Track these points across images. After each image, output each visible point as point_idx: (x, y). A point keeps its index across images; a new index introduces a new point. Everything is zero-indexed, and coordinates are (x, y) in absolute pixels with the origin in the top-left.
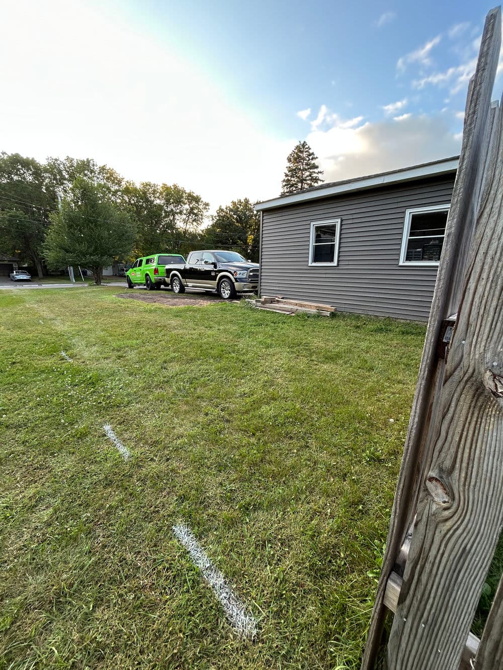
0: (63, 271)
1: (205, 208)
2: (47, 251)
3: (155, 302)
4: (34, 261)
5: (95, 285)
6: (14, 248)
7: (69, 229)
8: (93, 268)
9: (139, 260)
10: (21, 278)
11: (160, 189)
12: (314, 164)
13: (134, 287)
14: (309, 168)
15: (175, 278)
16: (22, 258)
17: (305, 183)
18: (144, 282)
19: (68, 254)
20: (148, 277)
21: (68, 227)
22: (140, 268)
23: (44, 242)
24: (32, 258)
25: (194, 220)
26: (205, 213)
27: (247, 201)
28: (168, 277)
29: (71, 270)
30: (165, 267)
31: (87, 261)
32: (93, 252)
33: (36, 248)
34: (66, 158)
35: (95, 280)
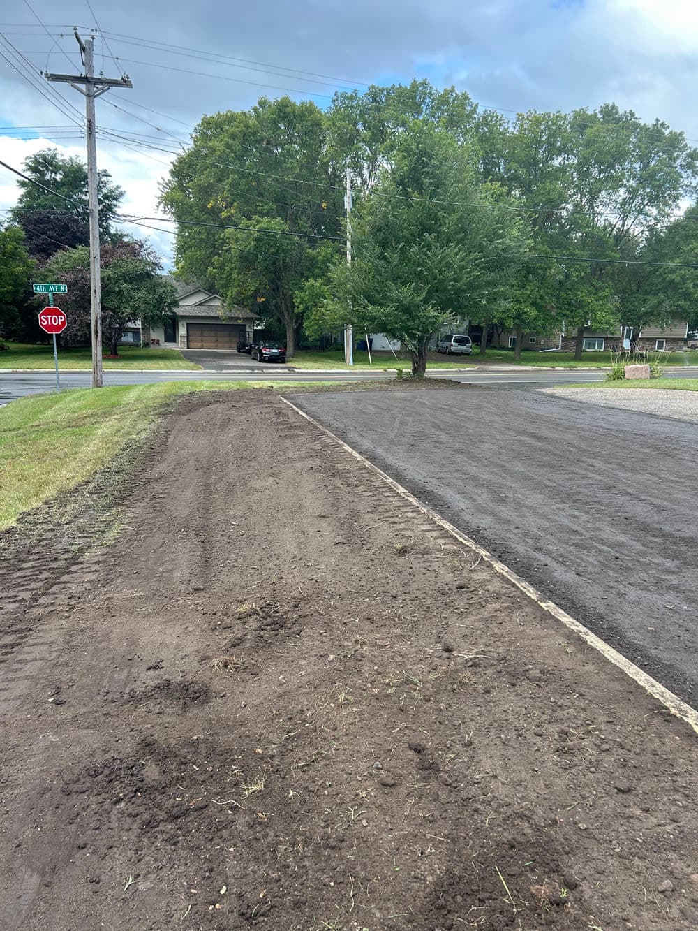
6: (256, 293)
29: (349, 337)
33: (292, 291)
35: (414, 365)
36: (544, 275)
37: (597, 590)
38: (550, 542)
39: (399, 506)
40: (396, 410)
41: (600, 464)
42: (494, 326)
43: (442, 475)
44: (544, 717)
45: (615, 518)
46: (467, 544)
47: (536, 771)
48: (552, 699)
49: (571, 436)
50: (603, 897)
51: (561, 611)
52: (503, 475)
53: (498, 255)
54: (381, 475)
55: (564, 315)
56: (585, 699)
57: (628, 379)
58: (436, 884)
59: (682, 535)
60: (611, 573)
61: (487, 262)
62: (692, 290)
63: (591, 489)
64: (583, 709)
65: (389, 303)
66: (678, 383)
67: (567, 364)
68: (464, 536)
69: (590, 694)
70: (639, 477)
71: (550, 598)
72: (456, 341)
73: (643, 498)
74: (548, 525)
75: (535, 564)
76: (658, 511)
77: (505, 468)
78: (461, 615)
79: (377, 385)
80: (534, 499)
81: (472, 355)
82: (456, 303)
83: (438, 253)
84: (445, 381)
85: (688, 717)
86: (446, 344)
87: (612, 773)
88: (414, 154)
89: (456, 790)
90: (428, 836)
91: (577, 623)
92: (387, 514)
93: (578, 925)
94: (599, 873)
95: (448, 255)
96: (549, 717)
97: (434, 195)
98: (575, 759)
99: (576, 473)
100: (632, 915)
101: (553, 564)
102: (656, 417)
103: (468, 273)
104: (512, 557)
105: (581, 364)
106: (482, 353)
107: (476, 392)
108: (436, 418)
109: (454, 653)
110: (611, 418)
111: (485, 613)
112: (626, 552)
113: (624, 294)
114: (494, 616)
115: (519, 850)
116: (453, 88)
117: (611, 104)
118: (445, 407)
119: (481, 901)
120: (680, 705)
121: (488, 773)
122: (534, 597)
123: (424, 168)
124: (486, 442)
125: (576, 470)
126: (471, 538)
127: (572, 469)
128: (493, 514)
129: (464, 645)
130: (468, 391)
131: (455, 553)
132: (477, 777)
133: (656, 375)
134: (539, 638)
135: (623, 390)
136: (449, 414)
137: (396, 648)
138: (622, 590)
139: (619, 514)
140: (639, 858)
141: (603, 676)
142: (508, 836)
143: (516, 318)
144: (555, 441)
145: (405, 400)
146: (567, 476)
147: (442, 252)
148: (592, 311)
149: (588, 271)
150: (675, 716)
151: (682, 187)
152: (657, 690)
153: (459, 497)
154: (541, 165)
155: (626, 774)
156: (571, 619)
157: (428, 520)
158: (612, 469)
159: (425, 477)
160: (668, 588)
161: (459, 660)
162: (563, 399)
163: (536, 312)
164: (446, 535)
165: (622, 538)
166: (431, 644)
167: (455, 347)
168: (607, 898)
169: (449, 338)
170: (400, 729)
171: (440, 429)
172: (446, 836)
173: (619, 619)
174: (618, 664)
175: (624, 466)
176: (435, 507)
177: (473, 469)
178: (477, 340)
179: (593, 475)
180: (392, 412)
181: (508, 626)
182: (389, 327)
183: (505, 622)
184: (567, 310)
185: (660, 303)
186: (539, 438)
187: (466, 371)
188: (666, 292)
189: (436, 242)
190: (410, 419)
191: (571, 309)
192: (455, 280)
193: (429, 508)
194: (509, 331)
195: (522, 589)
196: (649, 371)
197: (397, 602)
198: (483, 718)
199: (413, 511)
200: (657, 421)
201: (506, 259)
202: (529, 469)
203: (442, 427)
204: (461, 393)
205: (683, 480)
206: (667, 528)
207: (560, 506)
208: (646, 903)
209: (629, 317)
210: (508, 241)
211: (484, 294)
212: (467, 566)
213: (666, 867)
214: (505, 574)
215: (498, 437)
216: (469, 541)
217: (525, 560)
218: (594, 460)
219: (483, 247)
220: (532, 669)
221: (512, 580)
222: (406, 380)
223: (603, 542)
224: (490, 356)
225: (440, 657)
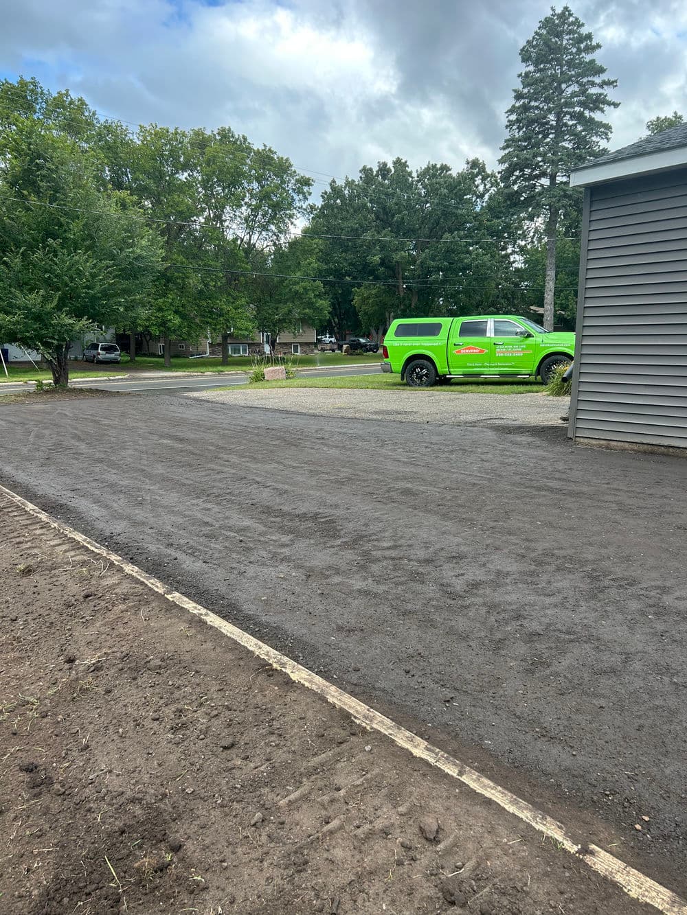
1: (300, 191)
12: (592, 61)
14: (578, 75)
17: (567, 113)
25: (272, 221)
26: (299, 202)
27: (400, 165)
35: (54, 375)
36: (184, 284)
37: (220, 573)
38: (183, 537)
39: (27, 525)
40: (32, 423)
41: (234, 459)
42: (141, 334)
43: (78, 486)
44: (162, 701)
45: (243, 506)
46: (98, 552)
47: (151, 754)
48: (170, 683)
49: (212, 436)
50: (205, 848)
51: (186, 599)
52: (142, 478)
53: (130, 263)
54: (8, 494)
55: (208, 323)
56: (200, 675)
57: (268, 380)
58: (41, 895)
59: (297, 512)
60: (234, 556)
61: (120, 270)
62: (314, 300)
63: (225, 482)
64: (198, 685)
65: (17, 311)
66: (308, 381)
67: (215, 369)
68: (97, 544)
69: (204, 669)
70: (267, 466)
71: (177, 590)
72: (103, 349)
73: (268, 485)
74: (180, 520)
75: (166, 560)
76: (280, 494)
77: (145, 472)
78: (86, 624)
79: (13, 398)
80: (170, 498)
81: (122, 363)
82: (92, 311)
83: (66, 260)
84: (90, 391)
85: (286, 668)
86: (94, 352)
87: (219, 734)
88: (27, 155)
89: (69, 797)
90: (36, 852)
91: (200, 607)
92: (12, 535)
93: (180, 882)
94: (202, 828)
95: (77, 262)
96: (166, 700)
97: (53, 199)
98: (188, 731)
99: (213, 470)
100: (229, 854)
101: (181, 556)
102: (287, 412)
103: (101, 280)
104: (144, 556)
105: (228, 368)
106: (132, 360)
107: (123, 400)
108: (76, 429)
109: (77, 663)
110: (248, 417)
111: (111, 616)
112: (249, 535)
113: (259, 303)
114: (120, 617)
115: (129, 833)
116: (67, 91)
117: (227, 128)
118: (89, 417)
119: (89, 894)
120: (281, 659)
121: (103, 770)
122: (161, 591)
123: (38, 170)
124: (128, 449)
125: (213, 466)
126: (103, 545)
127: (209, 466)
128: (129, 518)
129: (88, 651)
130: (115, 400)
131: (84, 563)
132: (90, 778)
133: (291, 376)
134: (163, 628)
135: (262, 390)
136: (91, 424)
137: (13, 672)
138: (243, 568)
139: (247, 502)
140: (237, 802)
141: (218, 650)
142: (119, 824)
143: (161, 325)
144: (195, 442)
145: (44, 413)
146: (204, 473)
147: (71, 259)
148: (233, 319)
149: (224, 281)
150: (276, 670)
151: (295, 208)
152: (264, 651)
153: (95, 507)
154: (167, 178)
155: (231, 733)
156: (194, 605)
157: (59, 534)
158: (244, 462)
159: (58, 490)
160: (282, 560)
161: (81, 668)
162: (208, 401)
163: (180, 320)
164: (77, 546)
165: (247, 522)
166: (53, 659)
167: (102, 355)
168: (208, 847)
169: (95, 347)
170: (11, 754)
171: (79, 439)
172: (56, 845)
173: (239, 596)
174: (232, 636)
175: (255, 458)
176: (67, 520)
177: (112, 477)
178: (125, 347)
179: (227, 469)
180: (27, 426)
181: (133, 624)
182: (19, 336)
183: (131, 620)
184: (210, 317)
185: (290, 311)
186: (181, 440)
187: (115, 380)
188: (293, 302)
189: (62, 249)
190: (47, 432)
191: (212, 317)
192: (88, 287)
193: (60, 521)
194: (157, 339)
195: (150, 585)
196: (284, 372)
197: (17, 625)
198: (103, 719)
199: (42, 528)
200: (287, 416)
201: (139, 267)
202: (168, 470)
203: (82, 437)
204: (106, 401)
205: (303, 465)
206: (286, 508)
207: (194, 501)
208: (241, 840)
209: (265, 324)
210: (139, 251)
211: (121, 302)
212: (96, 574)
213: (258, 802)
214: (134, 574)
215: (141, 443)
216: (100, 549)
217: (156, 558)
218: (230, 456)
219: (114, 255)
220: (153, 659)
221: (142, 579)
222: (47, 392)
223: (230, 529)
224: (141, 363)
225: (61, 670)
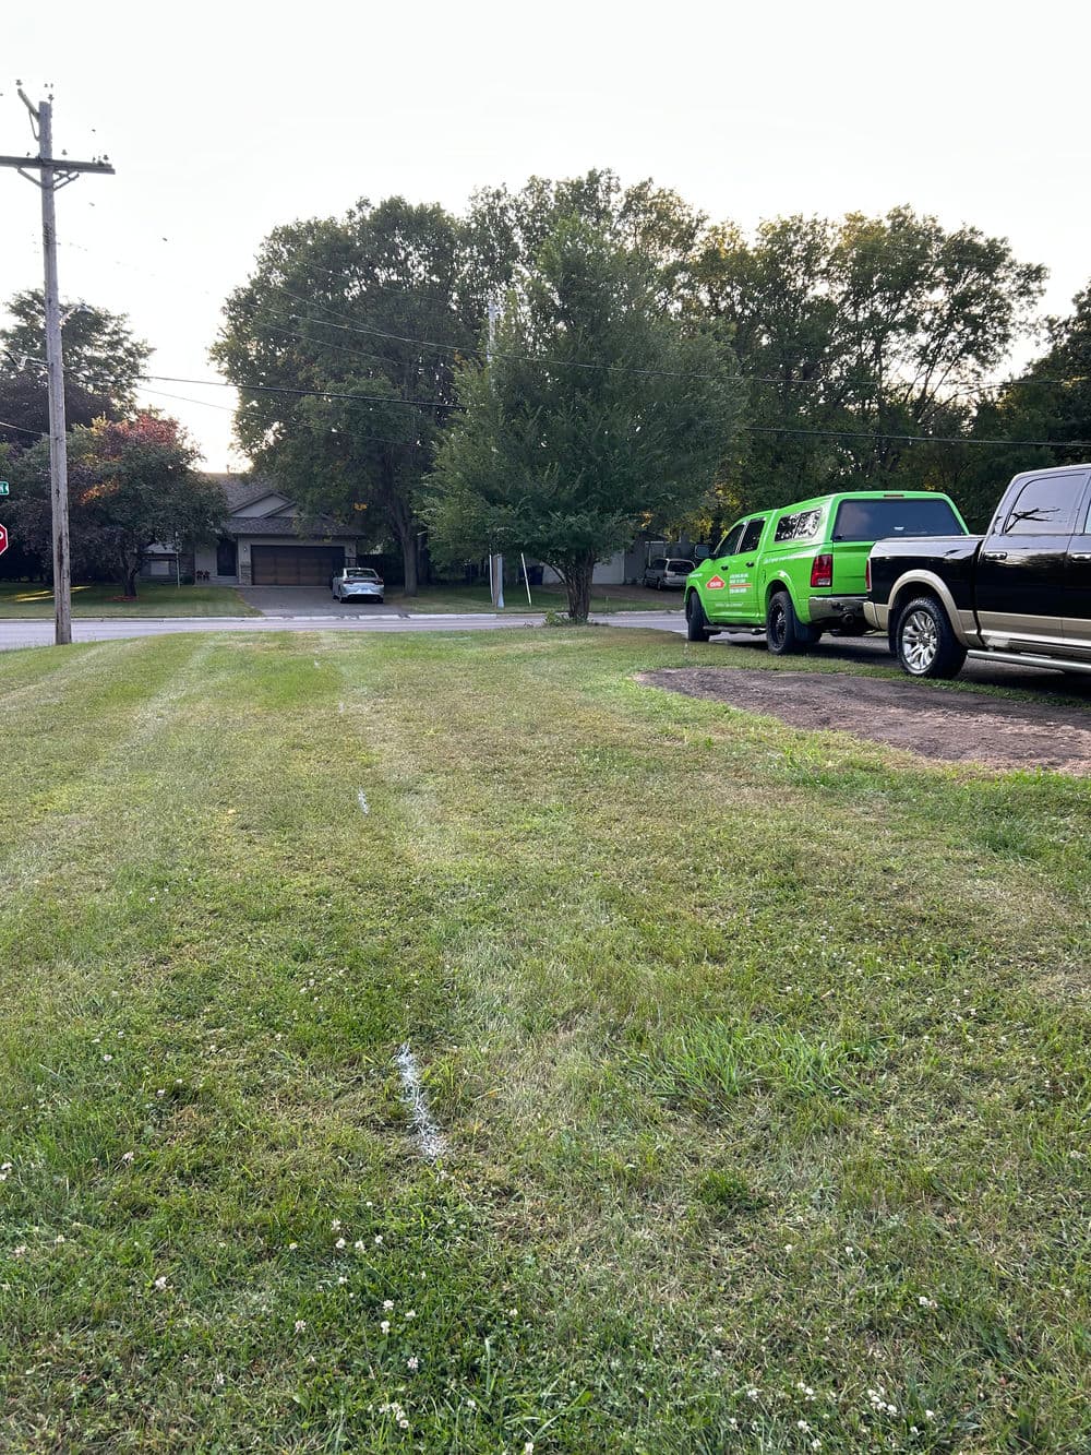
0: (474, 568)
1: (1024, 291)
2: (436, 500)
3: (825, 722)
4: (398, 539)
5: (565, 623)
6: (353, 496)
7: (508, 419)
8: (567, 561)
9: (745, 521)
10: (359, 592)
11: (834, 240)
13: (712, 638)
15: (917, 602)
16: (370, 531)
18: (760, 616)
19: (494, 509)
20: (780, 595)
21: (505, 412)
22: (749, 556)
23: (430, 470)
24: (396, 526)
25: (969, 348)
26: (1020, 312)
28: (879, 596)
29: (497, 564)
30: (869, 549)
31: (551, 535)
32: (577, 499)
33: (409, 492)
34: (527, 185)
35: (570, 603)
72: (672, 568)
86: (657, 573)
151: (1013, 324)
167: (670, 577)
169: (660, 564)
